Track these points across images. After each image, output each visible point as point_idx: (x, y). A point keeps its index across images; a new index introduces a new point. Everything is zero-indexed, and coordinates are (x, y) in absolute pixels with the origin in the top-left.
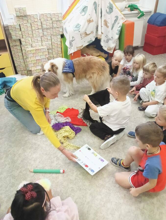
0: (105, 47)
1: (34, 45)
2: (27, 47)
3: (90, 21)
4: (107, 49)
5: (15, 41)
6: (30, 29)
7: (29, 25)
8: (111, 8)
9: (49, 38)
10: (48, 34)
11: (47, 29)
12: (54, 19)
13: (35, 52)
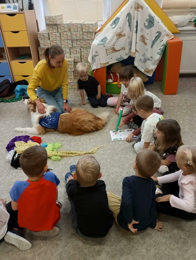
0: (142, 68)
3: (120, 35)
7: (58, 34)
9: (79, 50)
10: (78, 46)
11: (77, 40)
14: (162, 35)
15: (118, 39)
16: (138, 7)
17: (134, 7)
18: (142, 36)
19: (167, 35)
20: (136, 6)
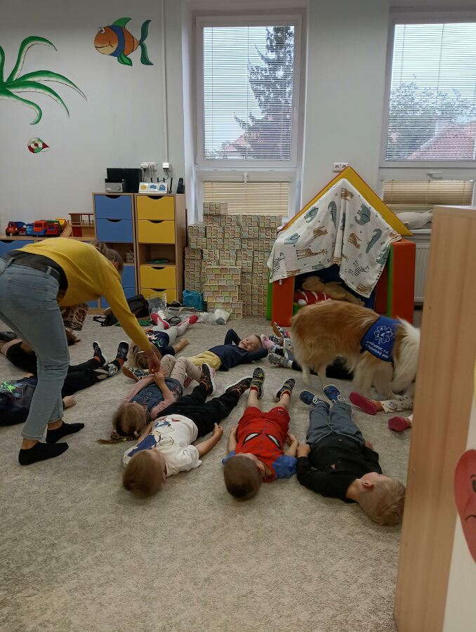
0: (353, 283)
1: (222, 261)
2: (210, 263)
3: (319, 232)
4: (355, 288)
5: (194, 251)
6: (220, 236)
7: (220, 230)
8: (365, 215)
9: (250, 254)
10: (249, 248)
11: (249, 239)
13: (219, 272)
14: (383, 234)
15: (315, 237)
16: (346, 194)
17: (339, 194)
18: (353, 235)
19: (391, 235)
20: (343, 192)
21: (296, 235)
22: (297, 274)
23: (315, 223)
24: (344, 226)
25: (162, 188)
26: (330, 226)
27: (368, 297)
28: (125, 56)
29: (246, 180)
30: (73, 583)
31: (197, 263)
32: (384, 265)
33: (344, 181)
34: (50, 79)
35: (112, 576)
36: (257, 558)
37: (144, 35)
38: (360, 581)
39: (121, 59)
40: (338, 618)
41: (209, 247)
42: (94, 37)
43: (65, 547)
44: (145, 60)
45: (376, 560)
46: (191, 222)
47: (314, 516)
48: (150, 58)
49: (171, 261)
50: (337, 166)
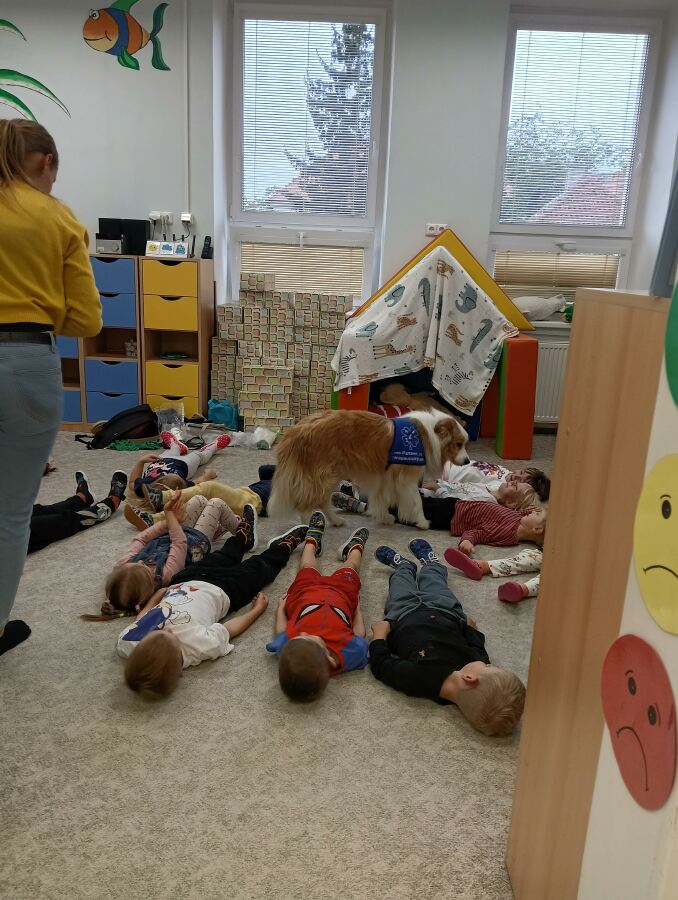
0: (451, 394)
1: (267, 359)
2: (248, 361)
3: (405, 321)
4: (454, 402)
5: (226, 343)
6: (264, 321)
7: (264, 313)
9: (306, 350)
10: (306, 341)
11: (305, 328)
12: (324, 308)
13: (262, 374)
14: (494, 327)
15: (400, 328)
16: (443, 268)
17: (435, 268)
18: (451, 327)
19: (505, 328)
20: (440, 266)
21: (373, 324)
22: (373, 380)
23: (399, 308)
24: (440, 313)
25: (180, 250)
26: (420, 314)
27: (472, 414)
28: (129, 55)
29: (301, 243)
30: (44, 826)
31: (230, 361)
32: (494, 371)
33: (441, 250)
34: (16, 83)
35: (102, 814)
36: (313, 784)
37: (158, 24)
38: (460, 815)
39: (123, 59)
40: (429, 869)
41: (247, 337)
42: (82, 24)
43: (33, 773)
44: (158, 63)
45: (481, 785)
46: (222, 300)
47: (395, 723)
48: (166, 59)
49: (192, 356)
50: (432, 228)
